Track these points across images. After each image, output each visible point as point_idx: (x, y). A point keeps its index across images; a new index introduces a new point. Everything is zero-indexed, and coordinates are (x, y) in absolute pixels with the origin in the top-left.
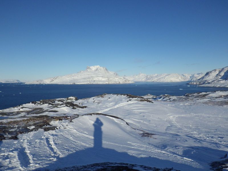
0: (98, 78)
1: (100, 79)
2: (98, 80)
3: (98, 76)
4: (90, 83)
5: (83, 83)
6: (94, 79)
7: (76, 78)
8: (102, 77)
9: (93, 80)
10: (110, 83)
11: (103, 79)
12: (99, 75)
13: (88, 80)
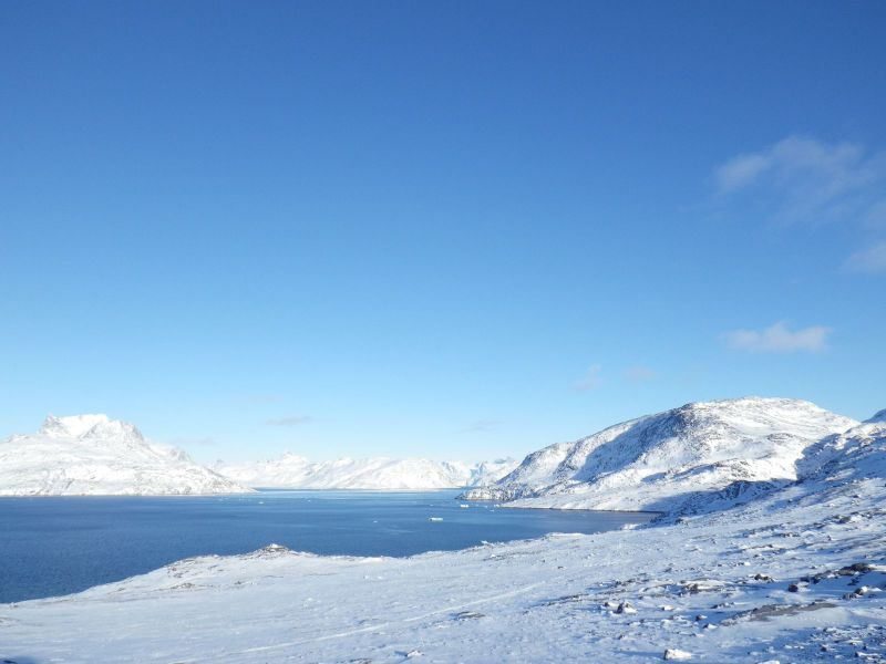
0: (92, 467)
1: (102, 472)
2: (88, 478)
3: (90, 462)
4: (43, 493)
5: (10, 493)
6: (70, 475)
8: (110, 464)
9: (62, 477)
10: (144, 493)
11: (114, 476)
12: (95, 458)
13: (37, 476)
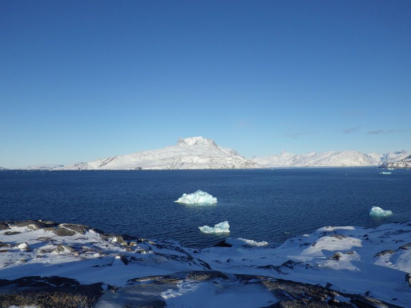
0: (192, 158)
1: (196, 159)
2: (190, 162)
3: (190, 155)
4: (171, 168)
5: (158, 168)
6: (183, 161)
7: (150, 158)
8: (200, 156)
9: (180, 162)
10: (213, 168)
11: (201, 161)
12: (193, 153)
13: (169, 161)
